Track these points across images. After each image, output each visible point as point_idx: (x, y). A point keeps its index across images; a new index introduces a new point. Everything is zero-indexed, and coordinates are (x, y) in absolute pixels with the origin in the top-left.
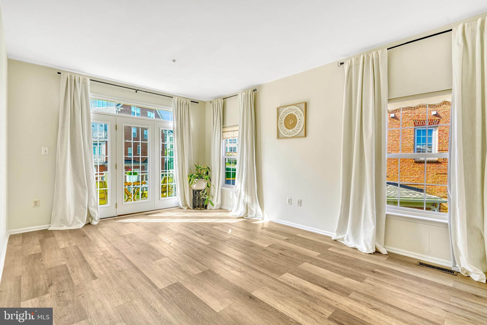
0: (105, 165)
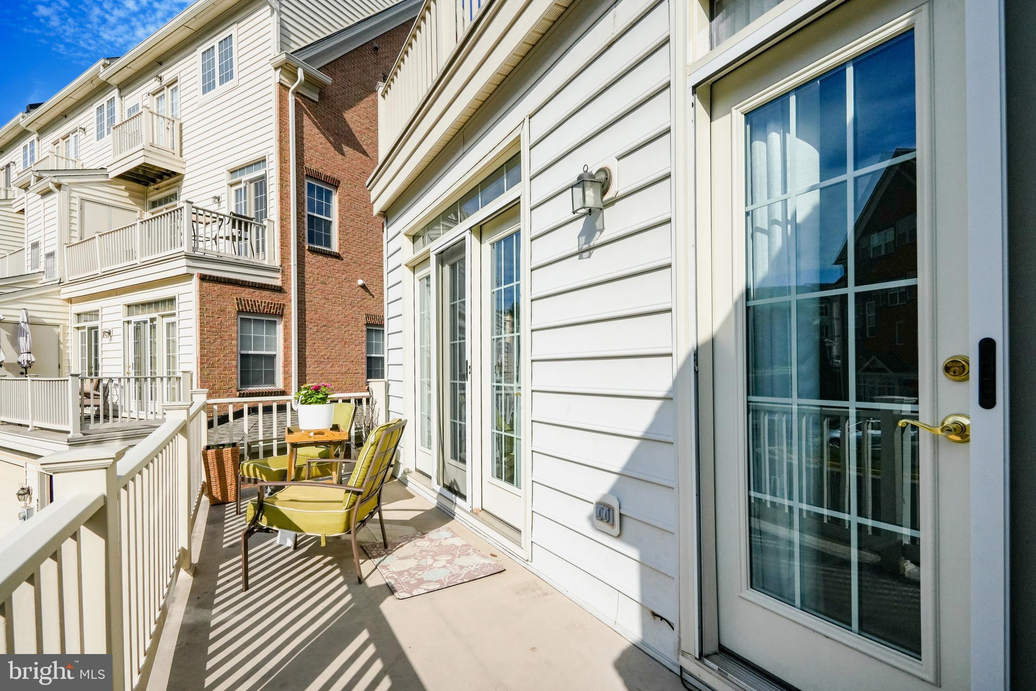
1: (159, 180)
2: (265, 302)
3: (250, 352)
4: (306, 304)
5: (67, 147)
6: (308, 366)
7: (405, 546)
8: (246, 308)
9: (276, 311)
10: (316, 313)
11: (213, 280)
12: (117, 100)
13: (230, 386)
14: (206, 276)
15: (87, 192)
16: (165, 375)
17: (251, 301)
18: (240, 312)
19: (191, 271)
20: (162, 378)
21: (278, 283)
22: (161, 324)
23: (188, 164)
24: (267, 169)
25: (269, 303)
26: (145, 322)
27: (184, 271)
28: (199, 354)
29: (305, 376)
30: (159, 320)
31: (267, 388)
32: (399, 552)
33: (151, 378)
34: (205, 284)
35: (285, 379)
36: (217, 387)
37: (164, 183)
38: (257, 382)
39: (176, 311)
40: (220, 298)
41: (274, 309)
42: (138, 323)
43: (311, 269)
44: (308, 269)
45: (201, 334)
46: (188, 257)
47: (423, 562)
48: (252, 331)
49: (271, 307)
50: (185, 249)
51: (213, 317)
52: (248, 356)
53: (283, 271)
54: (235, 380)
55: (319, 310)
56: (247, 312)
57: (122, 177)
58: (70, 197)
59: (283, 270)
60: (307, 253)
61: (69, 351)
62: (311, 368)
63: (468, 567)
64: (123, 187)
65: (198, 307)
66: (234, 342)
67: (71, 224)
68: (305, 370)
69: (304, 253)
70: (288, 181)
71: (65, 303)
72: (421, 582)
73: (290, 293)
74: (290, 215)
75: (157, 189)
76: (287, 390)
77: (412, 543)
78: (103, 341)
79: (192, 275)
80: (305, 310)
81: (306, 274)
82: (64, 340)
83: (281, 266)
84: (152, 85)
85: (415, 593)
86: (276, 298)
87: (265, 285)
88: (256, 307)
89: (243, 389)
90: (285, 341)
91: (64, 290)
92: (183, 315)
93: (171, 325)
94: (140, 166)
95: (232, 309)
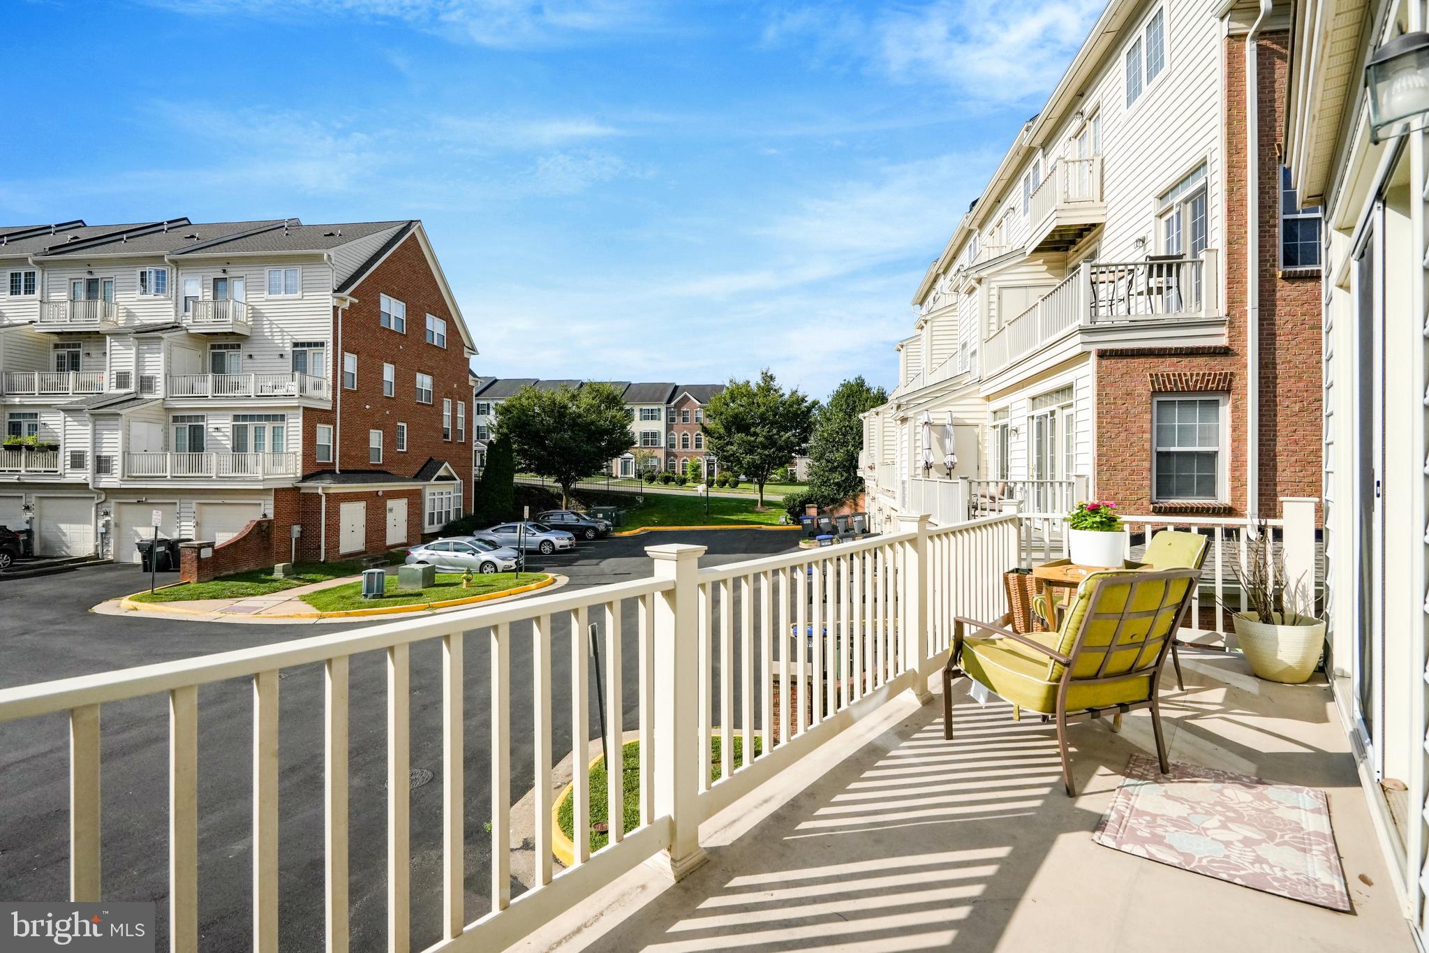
0: (299, 488)
1: (1079, 239)
2: (1198, 375)
3: (1172, 449)
4: (1278, 367)
5: (1001, 234)
6: (1280, 468)
7: (1198, 784)
8: (1165, 386)
9: (1218, 385)
10: (1300, 379)
11: (1116, 355)
12: (1041, 161)
13: (1140, 497)
14: (1106, 351)
15: (1006, 279)
16: (1064, 479)
17: (1174, 375)
18: (1155, 393)
19: (1088, 348)
20: (1061, 484)
21: (1223, 342)
22: (1060, 417)
23: (1110, 206)
24: (1208, 175)
25: (1204, 374)
26: (1046, 416)
27: (1079, 350)
28: (1096, 453)
29: (1275, 485)
30: (1058, 412)
31: (1201, 502)
32: (1175, 788)
33: (1038, 483)
34: (1105, 362)
35: (1234, 489)
36: (1120, 496)
37: (1085, 240)
38: (1183, 491)
39: (1073, 401)
40: (1127, 378)
41: (1213, 383)
42: (1039, 417)
43: (1288, 308)
44: (1281, 309)
45: (1099, 427)
46: (1083, 331)
47: (1195, 820)
48: (1176, 418)
49: (1208, 380)
50: (1082, 320)
51: (1115, 403)
52: (1169, 454)
53: (1231, 323)
54: (1147, 488)
55: (1306, 375)
56: (1166, 391)
57: (1037, 250)
58: (990, 289)
59: (1232, 321)
60: (1280, 283)
61: (986, 452)
62: (1288, 473)
63: (1271, 867)
64: (1041, 262)
65: (1095, 393)
66: (1147, 436)
67: (990, 317)
68: (1275, 475)
69: (1275, 285)
70: (1243, 180)
71: (984, 401)
72: (1158, 840)
73: (1246, 354)
74: (1246, 232)
75: (1077, 251)
76: (1238, 506)
77: (1219, 786)
78: (1012, 439)
79: (1089, 353)
80: (1276, 378)
81: (1277, 318)
82: (982, 440)
83: (1227, 315)
84: (1075, 124)
85: (1124, 848)
86: (1219, 366)
87: (1198, 348)
88: (1182, 383)
89: (1161, 500)
90: (1234, 430)
91: (984, 387)
92: (1081, 405)
93: (1069, 417)
94: (1053, 231)
95: (1144, 390)
